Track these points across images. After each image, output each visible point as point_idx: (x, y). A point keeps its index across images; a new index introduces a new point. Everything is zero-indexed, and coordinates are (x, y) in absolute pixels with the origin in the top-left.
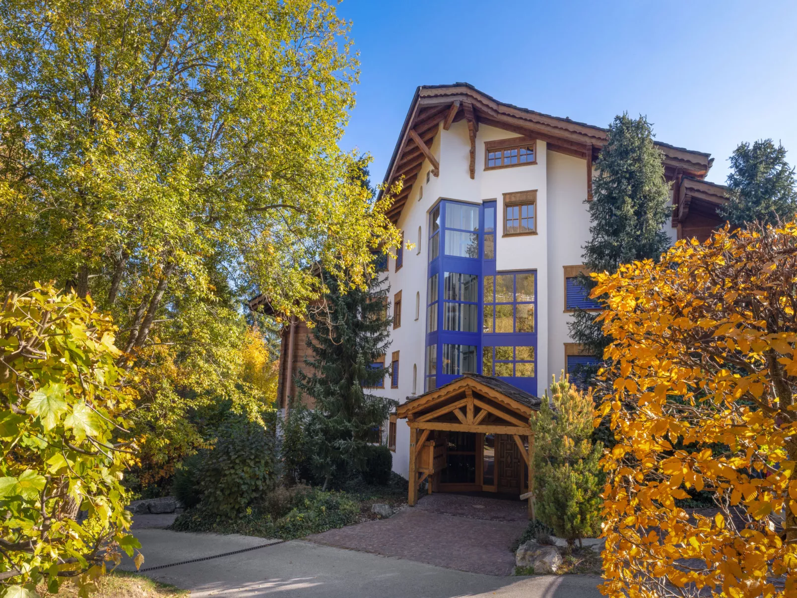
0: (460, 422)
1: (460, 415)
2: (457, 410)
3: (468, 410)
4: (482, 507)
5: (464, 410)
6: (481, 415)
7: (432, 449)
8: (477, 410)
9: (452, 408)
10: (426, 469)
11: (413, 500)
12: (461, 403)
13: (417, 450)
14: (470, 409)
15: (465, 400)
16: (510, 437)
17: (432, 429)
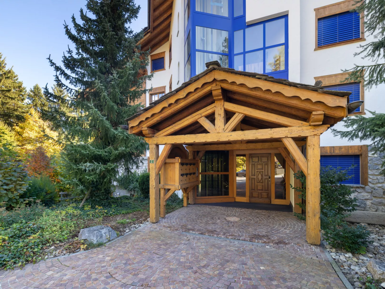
0: (205, 131)
1: (206, 124)
2: (204, 118)
3: (216, 116)
4: (236, 219)
5: (211, 118)
6: (235, 120)
7: (177, 166)
8: (229, 115)
9: (197, 117)
10: (172, 185)
11: (154, 216)
12: (208, 110)
13: (158, 167)
14: (220, 115)
15: (213, 105)
16: (279, 140)
17: (173, 143)
